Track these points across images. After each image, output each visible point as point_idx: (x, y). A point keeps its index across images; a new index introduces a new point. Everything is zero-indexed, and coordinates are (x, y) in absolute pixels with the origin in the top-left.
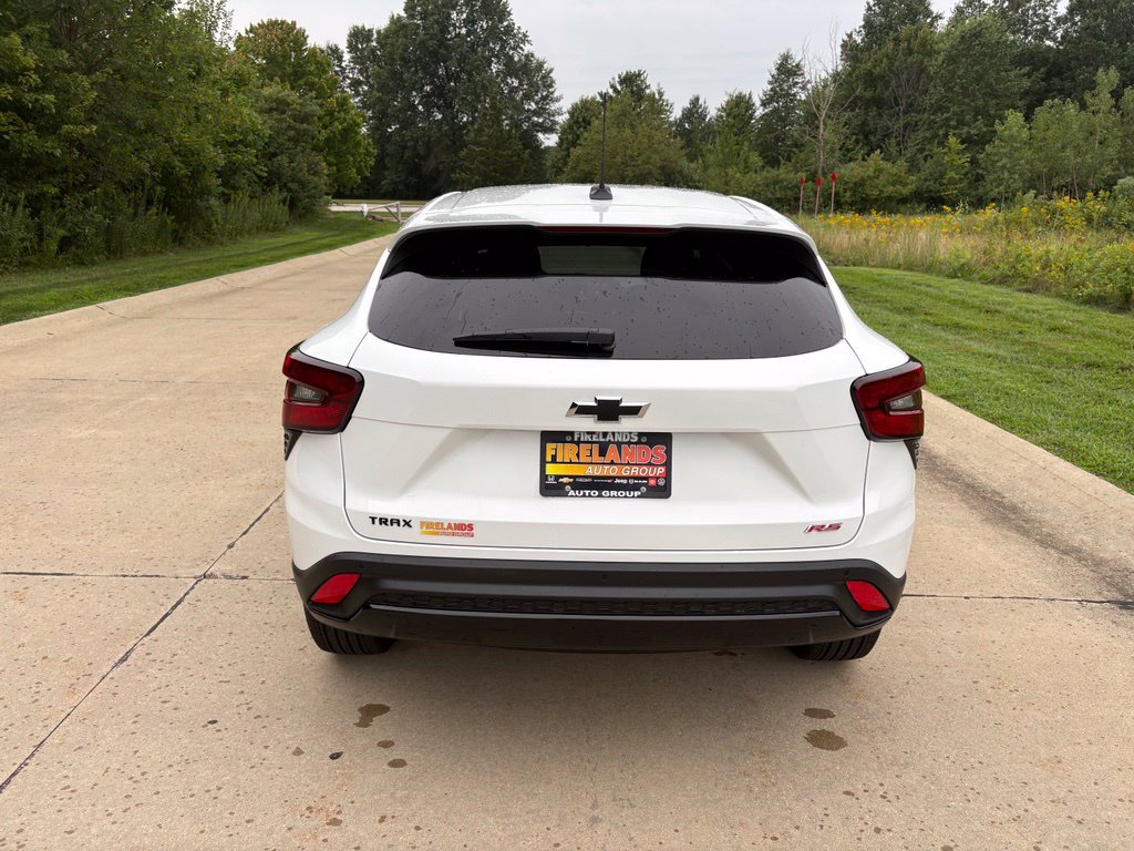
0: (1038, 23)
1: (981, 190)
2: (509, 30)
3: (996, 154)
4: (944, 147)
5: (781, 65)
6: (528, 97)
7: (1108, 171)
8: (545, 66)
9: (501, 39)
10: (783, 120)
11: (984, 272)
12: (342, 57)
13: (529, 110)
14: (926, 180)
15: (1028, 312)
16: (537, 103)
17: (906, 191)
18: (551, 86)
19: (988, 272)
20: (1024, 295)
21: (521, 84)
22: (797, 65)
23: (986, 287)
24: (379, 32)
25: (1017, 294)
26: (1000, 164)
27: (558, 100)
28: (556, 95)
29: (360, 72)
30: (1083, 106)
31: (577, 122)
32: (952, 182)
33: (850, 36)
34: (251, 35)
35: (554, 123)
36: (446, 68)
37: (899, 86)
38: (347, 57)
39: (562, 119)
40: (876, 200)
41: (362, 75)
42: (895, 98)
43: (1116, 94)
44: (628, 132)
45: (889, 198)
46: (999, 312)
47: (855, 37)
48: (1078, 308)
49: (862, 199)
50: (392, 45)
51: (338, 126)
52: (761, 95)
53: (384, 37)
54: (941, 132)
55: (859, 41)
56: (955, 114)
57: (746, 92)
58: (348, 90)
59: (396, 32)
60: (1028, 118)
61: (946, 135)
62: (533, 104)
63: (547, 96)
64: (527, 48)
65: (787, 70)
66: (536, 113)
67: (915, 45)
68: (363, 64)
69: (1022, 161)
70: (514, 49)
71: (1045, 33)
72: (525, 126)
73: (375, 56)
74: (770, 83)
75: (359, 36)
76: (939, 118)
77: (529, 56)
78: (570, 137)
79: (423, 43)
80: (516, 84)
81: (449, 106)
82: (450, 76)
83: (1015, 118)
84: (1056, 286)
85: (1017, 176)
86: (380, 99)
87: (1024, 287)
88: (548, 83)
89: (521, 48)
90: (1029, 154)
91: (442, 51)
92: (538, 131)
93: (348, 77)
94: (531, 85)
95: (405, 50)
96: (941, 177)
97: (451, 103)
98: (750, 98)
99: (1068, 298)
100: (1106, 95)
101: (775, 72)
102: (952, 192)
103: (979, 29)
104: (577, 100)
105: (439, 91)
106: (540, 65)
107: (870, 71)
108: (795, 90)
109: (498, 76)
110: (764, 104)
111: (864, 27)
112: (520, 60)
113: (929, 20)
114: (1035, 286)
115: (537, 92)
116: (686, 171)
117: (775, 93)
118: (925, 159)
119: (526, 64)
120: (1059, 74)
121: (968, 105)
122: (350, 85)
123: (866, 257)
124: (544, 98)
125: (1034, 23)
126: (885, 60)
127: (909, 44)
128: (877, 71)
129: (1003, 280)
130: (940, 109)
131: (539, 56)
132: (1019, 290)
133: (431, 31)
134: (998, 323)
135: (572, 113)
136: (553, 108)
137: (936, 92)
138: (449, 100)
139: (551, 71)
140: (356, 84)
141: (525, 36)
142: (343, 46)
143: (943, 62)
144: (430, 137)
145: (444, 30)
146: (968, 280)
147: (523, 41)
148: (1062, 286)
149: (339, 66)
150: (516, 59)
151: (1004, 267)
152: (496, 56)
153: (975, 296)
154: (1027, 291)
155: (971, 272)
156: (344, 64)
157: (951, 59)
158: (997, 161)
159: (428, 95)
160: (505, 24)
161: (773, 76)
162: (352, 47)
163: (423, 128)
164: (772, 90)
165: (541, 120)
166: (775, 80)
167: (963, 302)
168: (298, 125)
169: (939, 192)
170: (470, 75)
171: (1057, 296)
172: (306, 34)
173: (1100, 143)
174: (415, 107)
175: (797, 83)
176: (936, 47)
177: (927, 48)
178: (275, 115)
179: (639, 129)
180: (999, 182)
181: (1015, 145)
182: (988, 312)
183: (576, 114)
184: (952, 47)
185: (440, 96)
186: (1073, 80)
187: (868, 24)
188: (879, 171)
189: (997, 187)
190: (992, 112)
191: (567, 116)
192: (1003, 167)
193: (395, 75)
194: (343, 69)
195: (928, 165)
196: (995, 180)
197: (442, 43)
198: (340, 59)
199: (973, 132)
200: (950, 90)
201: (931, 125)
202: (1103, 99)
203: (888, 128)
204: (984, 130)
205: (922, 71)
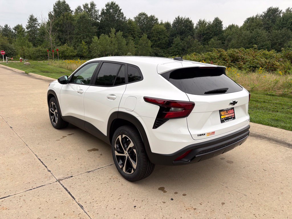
0: (95, 16)
1: (91, 54)
3: (93, 46)
4: (81, 44)
5: (31, 18)
7: (116, 51)
10: (33, 33)
14: (79, 52)
17: (75, 54)
22: (36, 19)
26: (95, 48)
30: (109, 37)
32: (85, 52)
33: (50, 13)
37: (66, 27)
40: (68, 56)
42: (66, 31)
43: (115, 34)
45: (71, 56)
47: (52, 13)
49: (65, 56)
52: (26, 26)
54: (80, 40)
55: (53, 15)
56: (82, 36)
57: (20, 24)
60: (99, 38)
61: (81, 41)
65: (33, 20)
67: (68, 17)
69: (99, 48)
71: (97, 18)
74: (28, 23)
76: (79, 36)
83: (96, 38)
85: (99, 51)
90: (100, 46)
96: (82, 51)
98: (22, 26)
100: (113, 34)
101: (29, 20)
102: (85, 55)
103: (84, 16)
107: (58, 23)
108: (36, 25)
110: (27, 28)
111: (54, 11)
113: (70, 12)
117: (30, 26)
118: (77, 46)
120: (102, 28)
121: (85, 34)
125: (94, 16)
126: (61, 20)
127: (67, 17)
128: (60, 23)
130: (78, 34)
137: (76, 31)
143: (77, 23)
157: (78, 22)
158: (94, 48)
161: (29, 21)
164: (29, 24)
166: (29, 22)
169: (82, 54)
173: (114, 45)
175: (36, 24)
176: (74, 19)
177: (72, 18)
180: (95, 52)
181: (97, 44)
184: (78, 19)
186: (105, 30)
187: (55, 10)
188: (68, 49)
189: (95, 54)
190: (90, 36)
192: (95, 49)
195: (78, 48)
196: (94, 52)
199: (87, 40)
200: (79, 30)
201: (77, 38)
202: (113, 35)
203: (65, 38)
204: (89, 40)
205: (71, 24)
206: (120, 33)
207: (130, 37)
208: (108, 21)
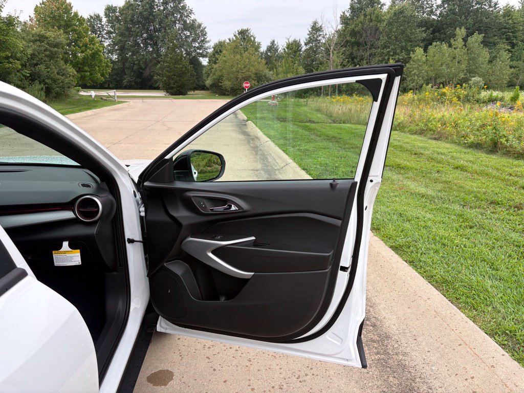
0: (428, 8)
1: (405, 85)
2: (184, 7)
3: (411, 68)
5: (313, 26)
6: (194, 40)
7: (462, 75)
8: (202, 26)
9: (180, 12)
10: (315, 52)
11: (411, 128)
12: (102, 20)
13: (195, 47)
15: (438, 154)
16: (199, 43)
18: (205, 35)
19: (413, 127)
20: (434, 142)
21: (191, 34)
22: (320, 27)
23: (412, 136)
24: (120, 8)
25: (430, 141)
26: (413, 72)
27: (209, 42)
28: (207, 39)
29: (111, 27)
30: (450, 46)
31: (217, 52)
33: (344, 13)
34: (43, 6)
35: (207, 53)
36: (153, 26)
37: (367, 36)
38: (104, 20)
39: (210, 51)
41: (112, 29)
42: (365, 42)
43: (465, 40)
44: (238, 57)
46: (422, 154)
47: (346, 13)
48: (466, 151)
49: (351, 89)
50: (126, 14)
51: (89, 52)
52: (305, 40)
53: (122, 10)
54: (386, 58)
55: (348, 15)
56: (392, 49)
57: (297, 39)
58: (105, 36)
59: (128, 8)
60: (425, 50)
61: (389, 59)
62: (197, 44)
63: (204, 40)
64: (193, 17)
65: (316, 29)
66: (198, 48)
67: (373, 18)
68: (112, 23)
69: (423, 71)
70: (186, 17)
71: (432, 12)
72: (194, 54)
73: (119, 20)
74: (308, 35)
75: (110, 10)
76: (385, 51)
77: (194, 21)
78: (214, 59)
79: (141, 13)
80: (188, 34)
81: (156, 44)
82: (156, 30)
83: (419, 51)
84: (451, 136)
85: (421, 78)
86: (120, 41)
87: (433, 137)
88: (204, 34)
89: (190, 17)
90: (426, 68)
91: (151, 17)
92: (200, 57)
93: (105, 29)
94: (195, 34)
95: (133, 17)
97: (156, 42)
98: (299, 41)
99: (459, 144)
100: (460, 40)
101: (310, 30)
103: (402, 9)
104: (217, 42)
105: (151, 37)
106: (200, 26)
107: (353, 29)
108: (320, 38)
109: (179, 30)
110: (306, 44)
111: (350, 9)
112: (190, 22)
113: (379, 6)
114: (439, 137)
115: (199, 38)
116: (267, 76)
117: (311, 39)
119: (193, 25)
120: (439, 31)
121: (398, 45)
122: (106, 33)
123: (350, 119)
124: (202, 41)
125: (427, 8)
126: (360, 24)
127: (371, 17)
128: (356, 29)
129: (421, 133)
130: (385, 47)
131: (199, 21)
132: (431, 139)
133: (145, 7)
134: (423, 164)
135: (214, 48)
136: (207, 46)
137: (383, 39)
138: (155, 41)
139: (205, 28)
140: (109, 33)
141: (191, 11)
142: (102, 15)
143: (386, 25)
144: (146, 59)
145: (152, 7)
146: (403, 132)
147: (191, 13)
148: (455, 137)
149: (101, 24)
150: (188, 22)
151: (422, 125)
152: (178, 20)
153: (408, 143)
154: (435, 139)
155: (404, 127)
156: (103, 23)
157: (390, 24)
158: (412, 71)
159: (145, 39)
160: (182, 5)
162: (107, 15)
163: (143, 55)
164: (309, 38)
165: (201, 51)
166: (311, 33)
167: (401, 147)
168: (52, 49)
170: (165, 29)
171: (452, 143)
172: (72, 6)
173: (458, 63)
174: (139, 44)
175: (321, 35)
176: (383, 18)
177: (379, 19)
178: (38, 43)
179: (244, 55)
180: (413, 81)
181: (420, 63)
182: (416, 154)
183: (216, 49)
184: (390, 18)
185: (151, 39)
186: (445, 34)
187: (352, 8)
189: (412, 83)
190: (409, 48)
191: (212, 49)
192: (414, 74)
193: (128, 29)
194: (102, 26)
196: (411, 80)
197: (151, 13)
198: (101, 20)
199: (401, 57)
200: (390, 38)
201: (381, 54)
202: (459, 42)
203: (362, 56)
204: (406, 56)
205: (377, 29)
206: (477, 38)
207: (503, 46)
208: (454, 14)
